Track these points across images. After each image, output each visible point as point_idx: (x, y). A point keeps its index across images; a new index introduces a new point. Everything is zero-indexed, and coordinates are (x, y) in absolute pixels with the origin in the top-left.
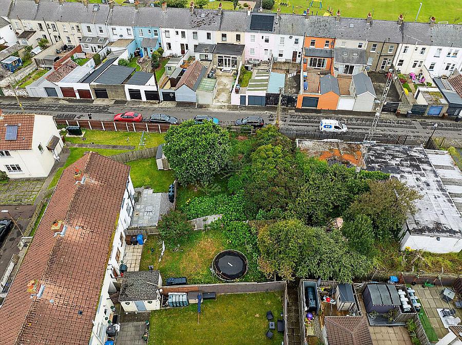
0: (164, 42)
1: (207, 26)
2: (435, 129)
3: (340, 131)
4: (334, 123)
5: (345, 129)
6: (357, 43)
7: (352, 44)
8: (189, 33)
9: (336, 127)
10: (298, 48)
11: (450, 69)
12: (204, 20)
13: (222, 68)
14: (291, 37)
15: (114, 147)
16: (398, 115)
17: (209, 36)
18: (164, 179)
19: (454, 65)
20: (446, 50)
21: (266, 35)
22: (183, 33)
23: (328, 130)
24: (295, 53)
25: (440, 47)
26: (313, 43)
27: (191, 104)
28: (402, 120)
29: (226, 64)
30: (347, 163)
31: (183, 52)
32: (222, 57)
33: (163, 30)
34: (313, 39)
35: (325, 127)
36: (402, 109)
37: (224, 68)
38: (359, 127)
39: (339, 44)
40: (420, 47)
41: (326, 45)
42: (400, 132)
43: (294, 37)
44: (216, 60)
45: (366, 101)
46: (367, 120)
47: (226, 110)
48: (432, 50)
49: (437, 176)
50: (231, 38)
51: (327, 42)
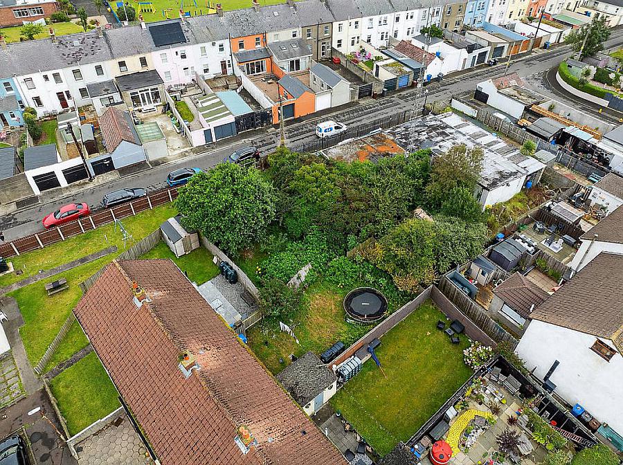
0: (27, 97)
1: (90, 57)
2: (427, 95)
3: (341, 130)
4: (332, 124)
5: (345, 128)
6: (290, 32)
7: (285, 35)
8: (66, 73)
9: (336, 128)
10: (226, 55)
11: (384, 38)
12: (81, 49)
13: (140, 108)
14: (214, 44)
15: (83, 260)
16: (375, 96)
17: (99, 69)
18: (197, 264)
19: (387, 33)
20: (376, 18)
21: (181, 49)
22: (56, 76)
23: (329, 134)
24: (223, 64)
25: (371, 17)
26: (241, 46)
27: (139, 166)
28: (381, 100)
29: (144, 101)
30: (388, 154)
31: (64, 105)
32: (137, 93)
33: (21, 78)
34: (241, 40)
35: (325, 131)
36: (377, 89)
37: (144, 107)
38: (352, 121)
39: (271, 38)
40: (353, 21)
41: (257, 44)
42: (392, 112)
43: (218, 43)
44: (128, 99)
45: (343, 92)
46: (352, 112)
47: (193, 156)
48: (364, 22)
49: (464, 135)
50: (134, 65)
51: (258, 39)
